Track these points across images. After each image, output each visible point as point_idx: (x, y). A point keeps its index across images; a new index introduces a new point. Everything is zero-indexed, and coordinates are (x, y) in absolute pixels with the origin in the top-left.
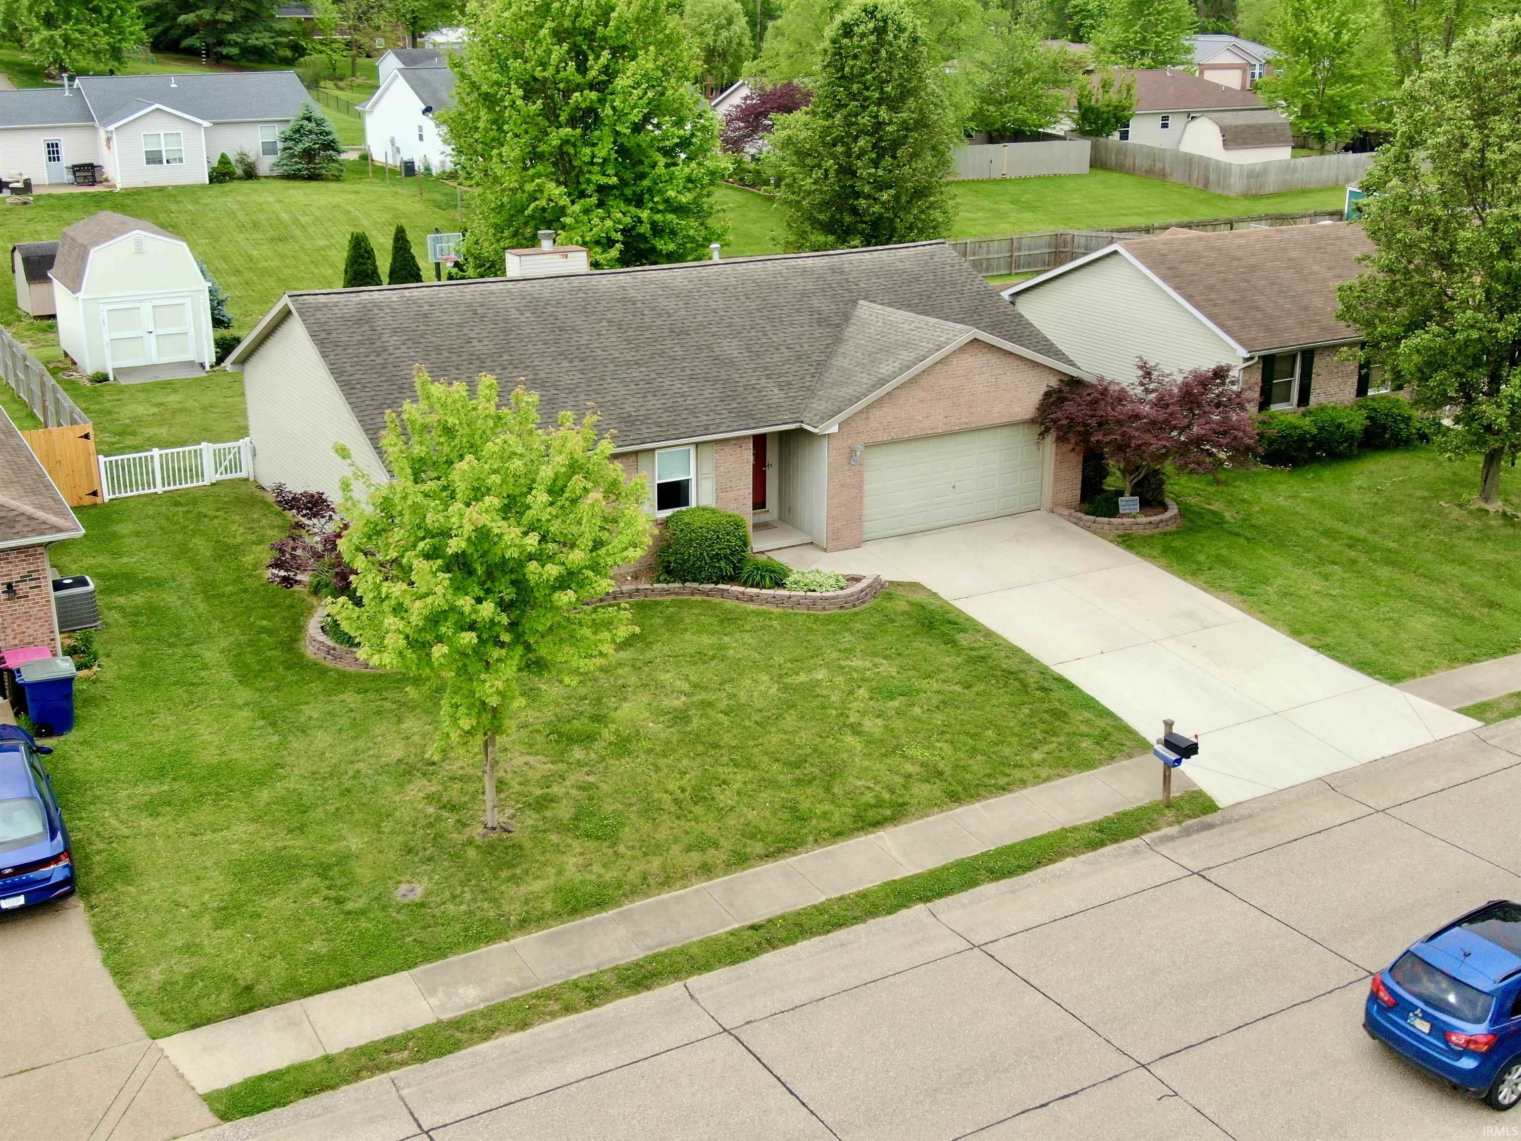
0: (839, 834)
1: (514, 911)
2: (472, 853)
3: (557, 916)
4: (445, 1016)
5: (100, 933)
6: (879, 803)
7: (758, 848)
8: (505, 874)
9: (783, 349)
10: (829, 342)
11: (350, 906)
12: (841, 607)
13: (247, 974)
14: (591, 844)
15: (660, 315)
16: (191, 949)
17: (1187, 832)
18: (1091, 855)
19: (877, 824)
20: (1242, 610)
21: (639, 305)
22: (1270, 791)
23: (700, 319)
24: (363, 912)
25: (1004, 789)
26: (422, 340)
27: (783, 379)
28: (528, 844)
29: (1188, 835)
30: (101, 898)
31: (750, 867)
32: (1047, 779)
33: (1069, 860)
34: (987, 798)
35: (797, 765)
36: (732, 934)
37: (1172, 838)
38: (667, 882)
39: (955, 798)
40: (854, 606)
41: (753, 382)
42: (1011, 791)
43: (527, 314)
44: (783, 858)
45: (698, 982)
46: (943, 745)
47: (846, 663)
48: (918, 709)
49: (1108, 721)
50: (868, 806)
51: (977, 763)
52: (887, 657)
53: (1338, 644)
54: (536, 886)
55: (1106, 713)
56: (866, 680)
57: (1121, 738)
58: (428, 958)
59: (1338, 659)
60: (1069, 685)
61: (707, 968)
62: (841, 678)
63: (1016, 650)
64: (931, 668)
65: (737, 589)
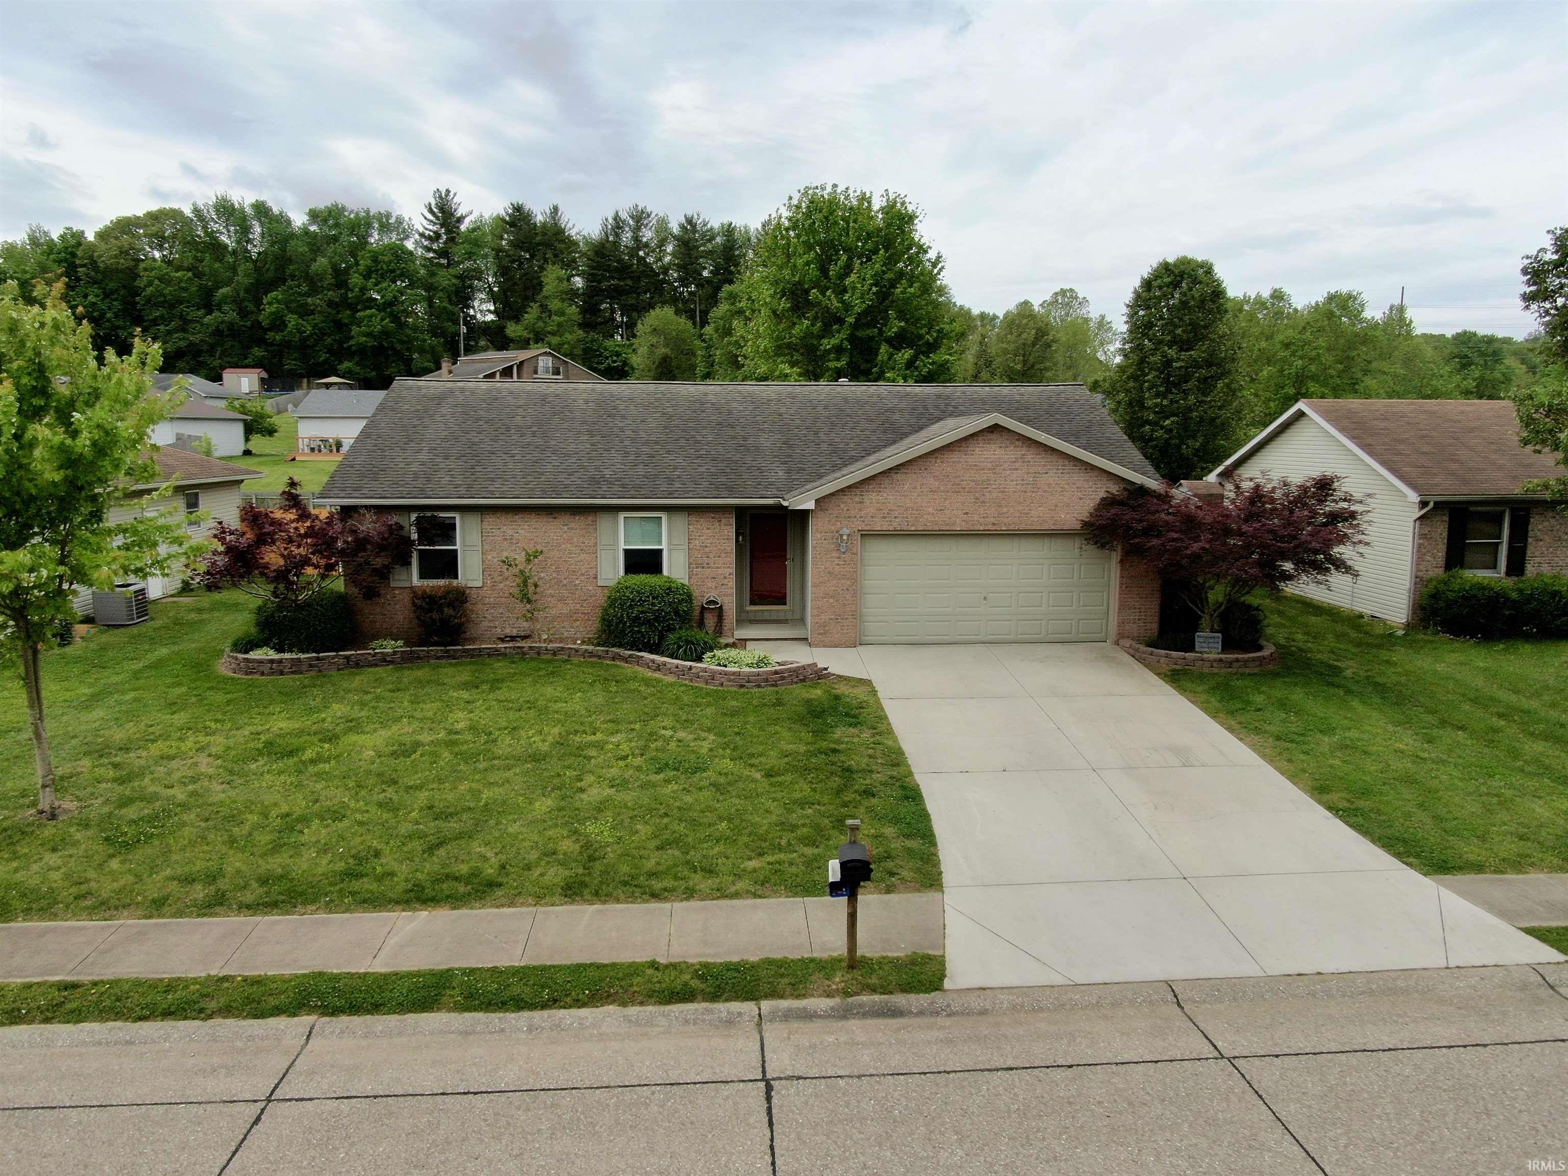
7: (251, 897)
14: (99, 849)
17: (845, 1014)
18: (652, 1010)
19: (431, 901)
20: (1263, 755)
25: (655, 896)
28: (47, 834)
29: (844, 1017)
31: (213, 915)
32: (736, 895)
33: (609, 1009)
34: (615, 901)
35: (440, 816)
37: (808, 1016)
38: (95, 909)
42: (666, 899)
43: (591, 404)
44: (265, 914)
46: (645, 828)
47: (665, 732)
48: (674, 786)
49: (912, 843)
50: (451, 877)
51: (659, 857)
52: (720, 734)
53: (1376, 811)
55: (922, 833)
56: (661, 749)
57: (903, 866)
59: (1361, 828)
60: (912, 796)
62: (636, 744)
63: (895, 752)
64: (757, 751)
65: (652, 657)
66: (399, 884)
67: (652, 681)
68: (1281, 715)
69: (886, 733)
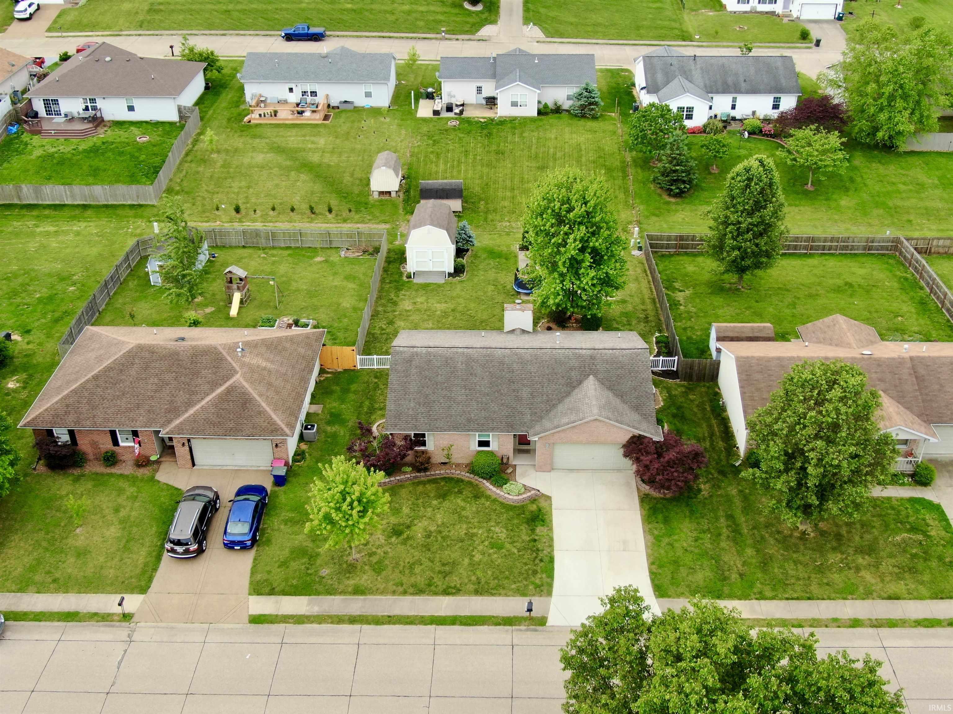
0: (436, 594)
1: (341, 587)
2: (345, 566)
3: (350, 593)
4: (307, 614)
5: (255, 559)
6: (455, 587)
7: (411, 590)
8: (347, 575)
9: (545, 396)
10: (565, 395)
11: (309, 571)
12: (514, 503)
13: (275, 585)
14: (373, 573)
15: (510, 372)
16: (269, 572)
18: (494, 627)
19: (448, 594)
20: (646, 546)
21: (505, 366)
22: (568, 625)
23: (523, 376)
24: (311, 574)
25: (492, 595)
26: (423, 373)
27: (535, 411)
28: (359, 567)
29: (527, 631)
30: (261, 548)
31: (406, 596)
32: (509, 596)
33: (486, 626)
34: (485, 596)
35: (444, 565)
36: (382, 616)
37: (521, 630)
38: (382, 593)
39: (477, 592)
40: (519, 503)
41: (523, 410)
42: (494, 596)
44: (416, 596)
45: (365, 627)
46: (490, 573)
47: (493, 528)
48: (496, 556)
49: (549, 580)
50: (450, 587)
51: (493, 583)
52: (507, 530)
53: (660, 574)
54: (351, 582)
55: (551, 576)
56: (492, 538)
57: (545, 588)
58: (315, 595)
59: (652, 580)
60: (552, 560)
61: (370, 624)
62: (486, 535)
63: (552, 539)
64: (516, 539)
65: (488, 484)
66: (441, 588)
67: (488, 498)
68: (662, 526)
69: (551, 529)
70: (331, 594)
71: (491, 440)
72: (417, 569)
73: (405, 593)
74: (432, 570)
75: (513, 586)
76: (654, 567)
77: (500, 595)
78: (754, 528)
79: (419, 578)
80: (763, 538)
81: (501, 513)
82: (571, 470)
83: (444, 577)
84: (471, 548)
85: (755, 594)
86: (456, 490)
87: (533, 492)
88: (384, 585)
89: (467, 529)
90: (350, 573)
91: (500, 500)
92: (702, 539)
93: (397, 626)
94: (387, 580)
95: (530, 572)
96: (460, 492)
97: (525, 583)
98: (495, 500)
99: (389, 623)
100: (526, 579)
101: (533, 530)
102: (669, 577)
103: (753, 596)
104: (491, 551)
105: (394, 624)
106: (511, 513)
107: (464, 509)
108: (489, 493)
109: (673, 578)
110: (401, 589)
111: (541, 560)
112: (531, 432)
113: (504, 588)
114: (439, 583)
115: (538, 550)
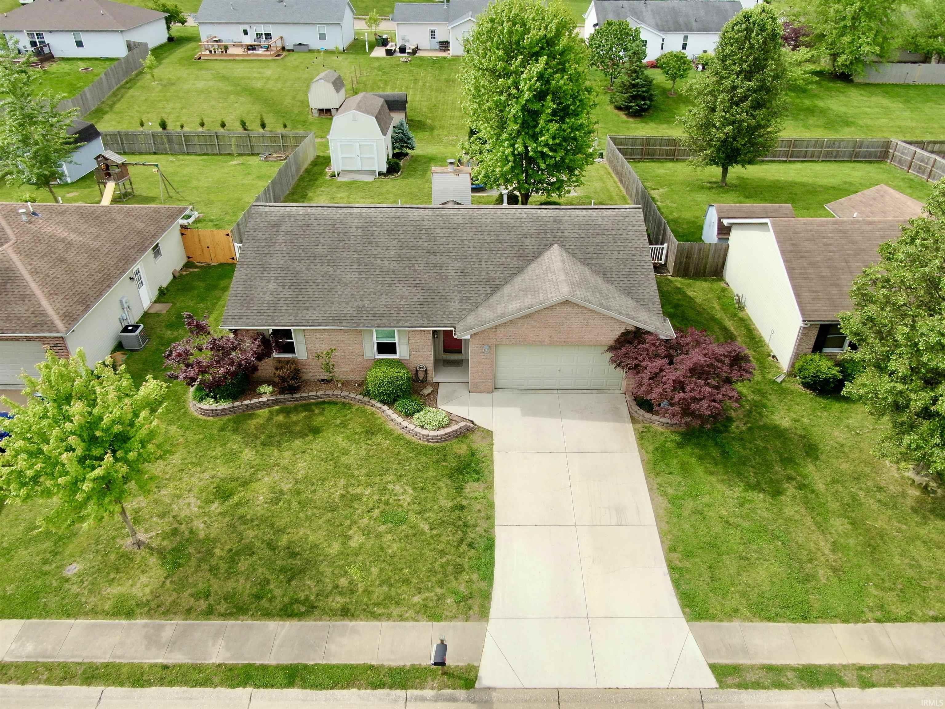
0: (267, 614)
1: (93, 601)
2: (113, 557)
3: (105, 614)
4: (6, 659)
6: (306, 600)
7: (223, 607)
8: (112, 575)
9: (483, 273)
10: (515, 272)
11: (46, 568)
12: (429, 442)
14: (160, 571)
15: (430, 240)
17: (436, 699)
18: (368, 691)
19: (291, 615)
20: (657, 516)
21: (424, 232)
22: (519, 685)
23: (450, 245)
24: (47, 574)
25: (375, 617)
26: (296, 241)
27: (468, 295)
28: (138, 560)
29: (435, 701)
31: (209, 619)
32: (406, 620)
33: (354, 690)
34: (361, 620)
36: (152, 666)
37: (423, 699)
38: (167, 613)
39: (346, 612)
40: (437, 442)
41: (448, 294)
42: (380, 620)
43: (360, 231)
44: (229, 619)
45: (113, 691)
46: (375, 571)
47: (390, 486)
48: (389, 537)
49: (483, 585)
50: (297, 601)
51: (379, 592)
52: (414, 489)
53: (688, 570)
54: (114, 590)
55: (488, 578)
56: (387, 503)
57: (476, 603)
58: (40, 616)
59: (676, 584)
60: (490, 546)
61: (122, 684)
62: (376, 497)
63: (491, 506)
64: (428, 506)
65: (390, 412)
66: (277, 604)
67: (388, 434)
68: (679, 479)
69: (490, 487)
70: (69, 616)
71: (396, 341)
72: (243, 565)
73: (209, 613)
74: (270, 564)
75: (416, 599)
76: (675, 555)
77: (389, 617)
78: (834, 482)
79: (242, 581)
80: (854, 498)
81: (408, 459)
82: (525, 390)
83: (289, 581)
84: (348, 522)
85: (871, 610)
86: (338, 422)
87: (462, 424)
88: (175, 595)
89: (345, 487)
90: (118, 570)
91: (409, 437)
92: (750, 501)
93: (176, 689)
94: (182, 584)
95: (450, 569)
96: (344, 425)
97: (439, 590)
98: (399, 438)
99: (162, 682)
100: (441, 583)
101: (459, 489)
102: (706, 577)
103: (870, 615)
104: (382, 528)
105: (171, 684)
106: (424, 459)
107: (346, 452)
108: (391, 426)
109: (713, 579)
110: (203, 605)
111: (471, 546)
112: (460, 327)
113: (397, 603)
114: (278, 592)
115: (466, 525)
